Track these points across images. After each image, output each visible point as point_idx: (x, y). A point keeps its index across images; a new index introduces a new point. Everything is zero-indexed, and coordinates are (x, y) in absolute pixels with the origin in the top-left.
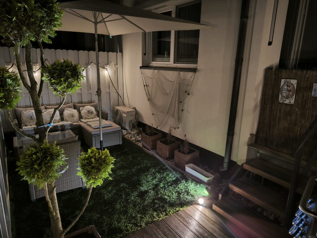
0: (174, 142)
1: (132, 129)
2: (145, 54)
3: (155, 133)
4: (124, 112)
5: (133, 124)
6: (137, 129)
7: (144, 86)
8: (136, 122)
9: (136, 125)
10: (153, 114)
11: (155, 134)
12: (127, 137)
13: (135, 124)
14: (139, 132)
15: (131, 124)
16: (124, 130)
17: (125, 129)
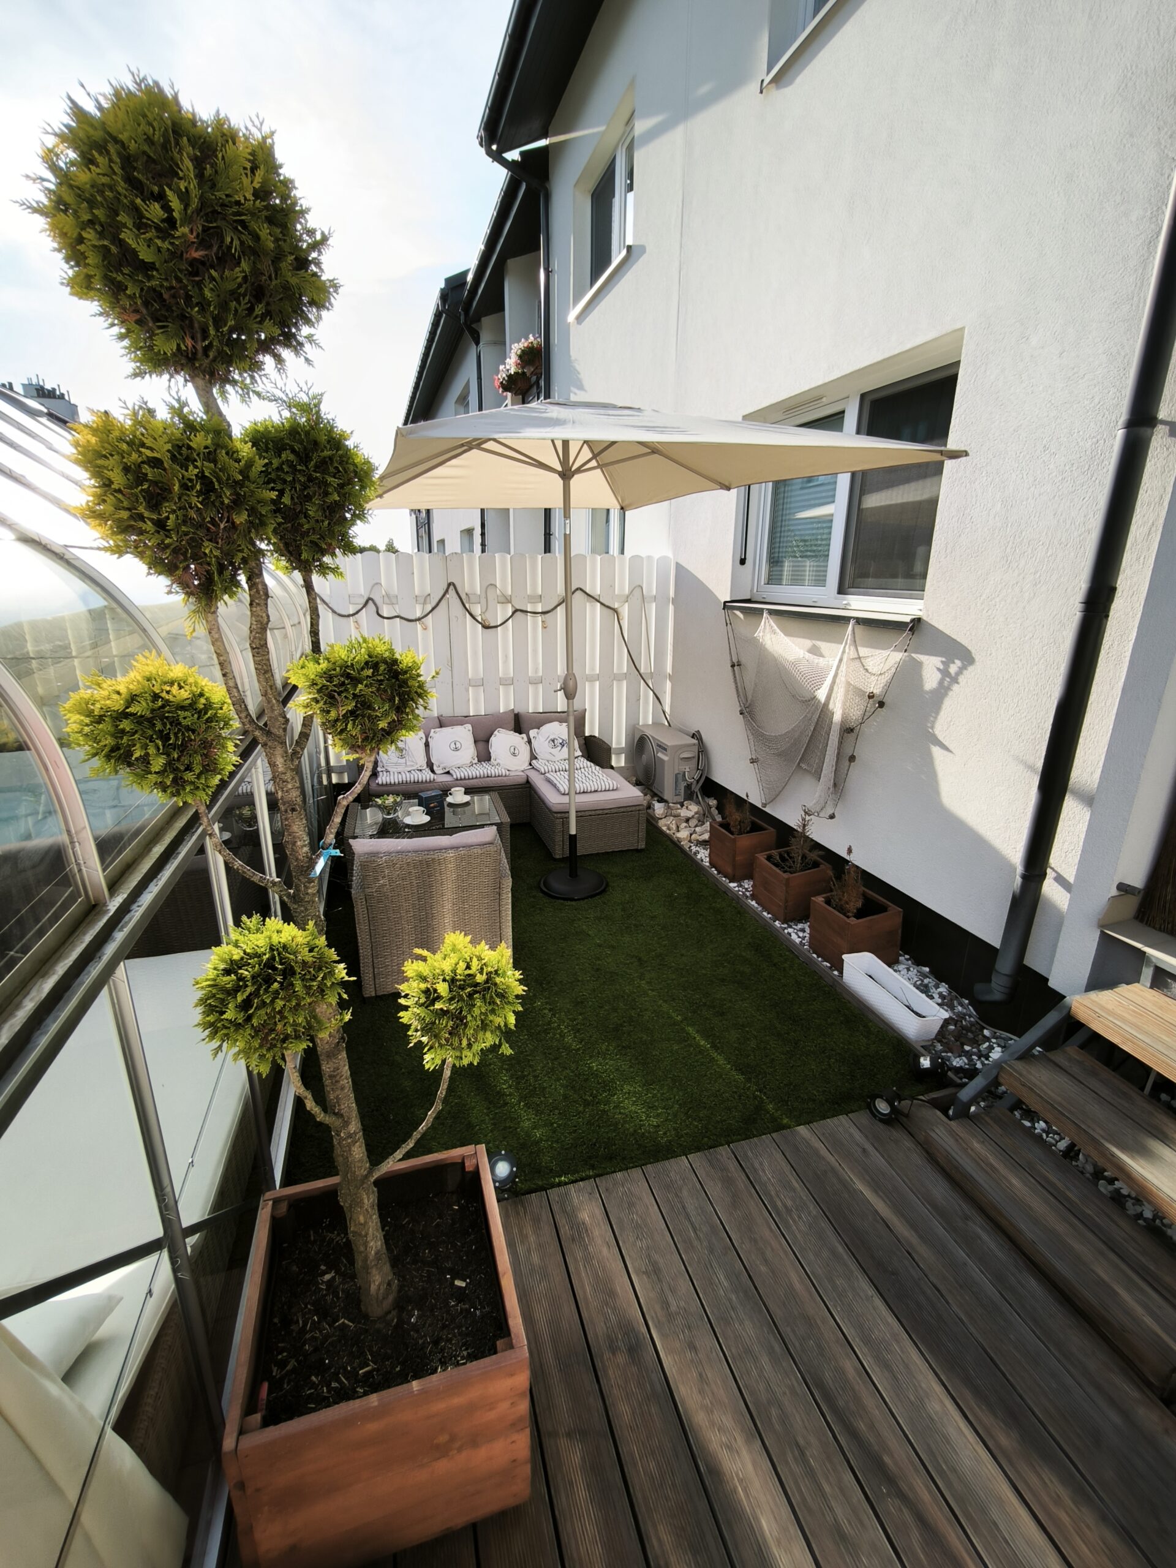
0: (816, 865)
1: (685, 800)
2: (743, 562)
3: (753, 823)
4: (660, 746)
5: (688, 787)
6: (698, 803)
7: (733, 666)
8: (698, 781)
9: (697, 790)
10: (753, 761)
11: (755, 828)
12: (666, 825)
13: (696, 788)
14: (704, 815)
15: (683, 785)
16: (659, 801)
17: (661, 800)
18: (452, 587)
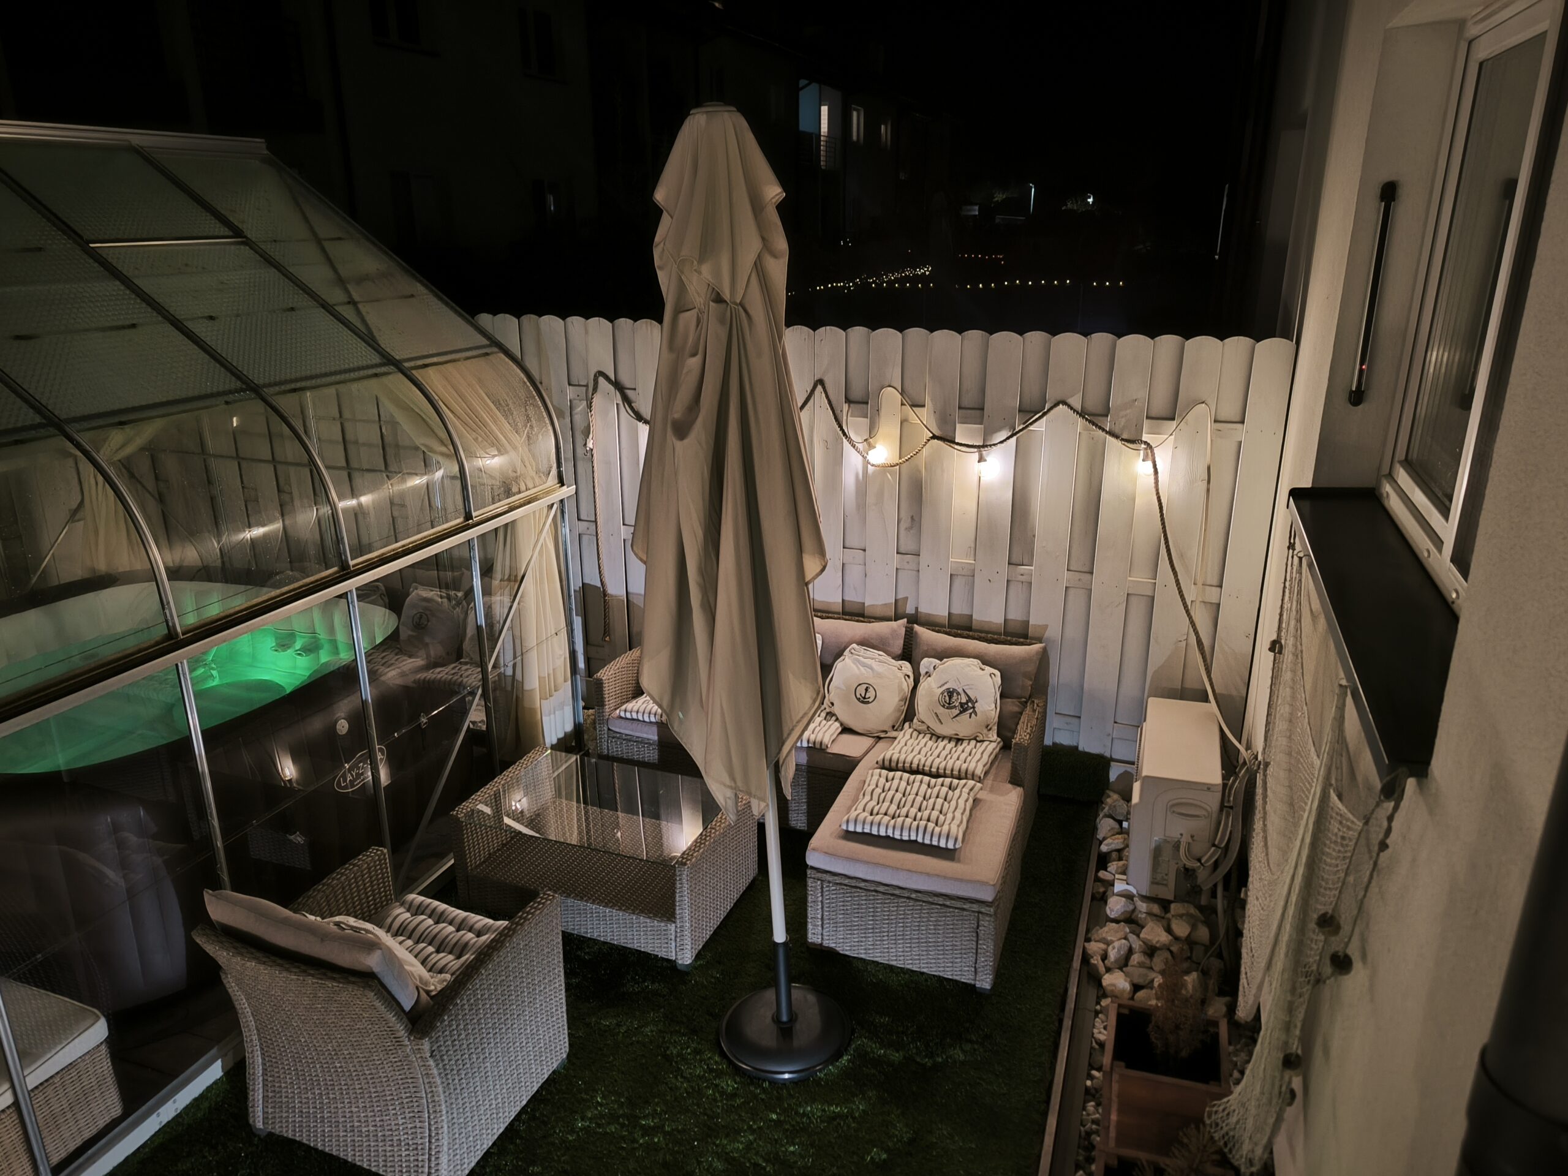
2: (1355, 397)
9: (1210, 885)
13: (1210, 881)
15: (1171, 869)
18: (819, 388)
